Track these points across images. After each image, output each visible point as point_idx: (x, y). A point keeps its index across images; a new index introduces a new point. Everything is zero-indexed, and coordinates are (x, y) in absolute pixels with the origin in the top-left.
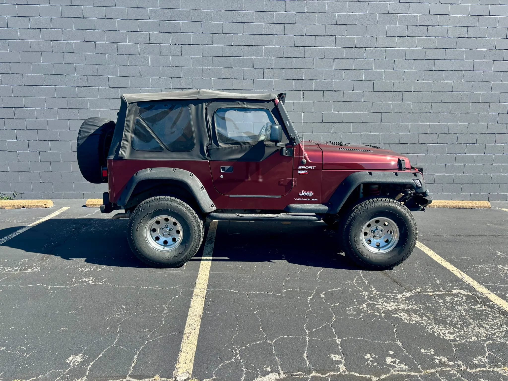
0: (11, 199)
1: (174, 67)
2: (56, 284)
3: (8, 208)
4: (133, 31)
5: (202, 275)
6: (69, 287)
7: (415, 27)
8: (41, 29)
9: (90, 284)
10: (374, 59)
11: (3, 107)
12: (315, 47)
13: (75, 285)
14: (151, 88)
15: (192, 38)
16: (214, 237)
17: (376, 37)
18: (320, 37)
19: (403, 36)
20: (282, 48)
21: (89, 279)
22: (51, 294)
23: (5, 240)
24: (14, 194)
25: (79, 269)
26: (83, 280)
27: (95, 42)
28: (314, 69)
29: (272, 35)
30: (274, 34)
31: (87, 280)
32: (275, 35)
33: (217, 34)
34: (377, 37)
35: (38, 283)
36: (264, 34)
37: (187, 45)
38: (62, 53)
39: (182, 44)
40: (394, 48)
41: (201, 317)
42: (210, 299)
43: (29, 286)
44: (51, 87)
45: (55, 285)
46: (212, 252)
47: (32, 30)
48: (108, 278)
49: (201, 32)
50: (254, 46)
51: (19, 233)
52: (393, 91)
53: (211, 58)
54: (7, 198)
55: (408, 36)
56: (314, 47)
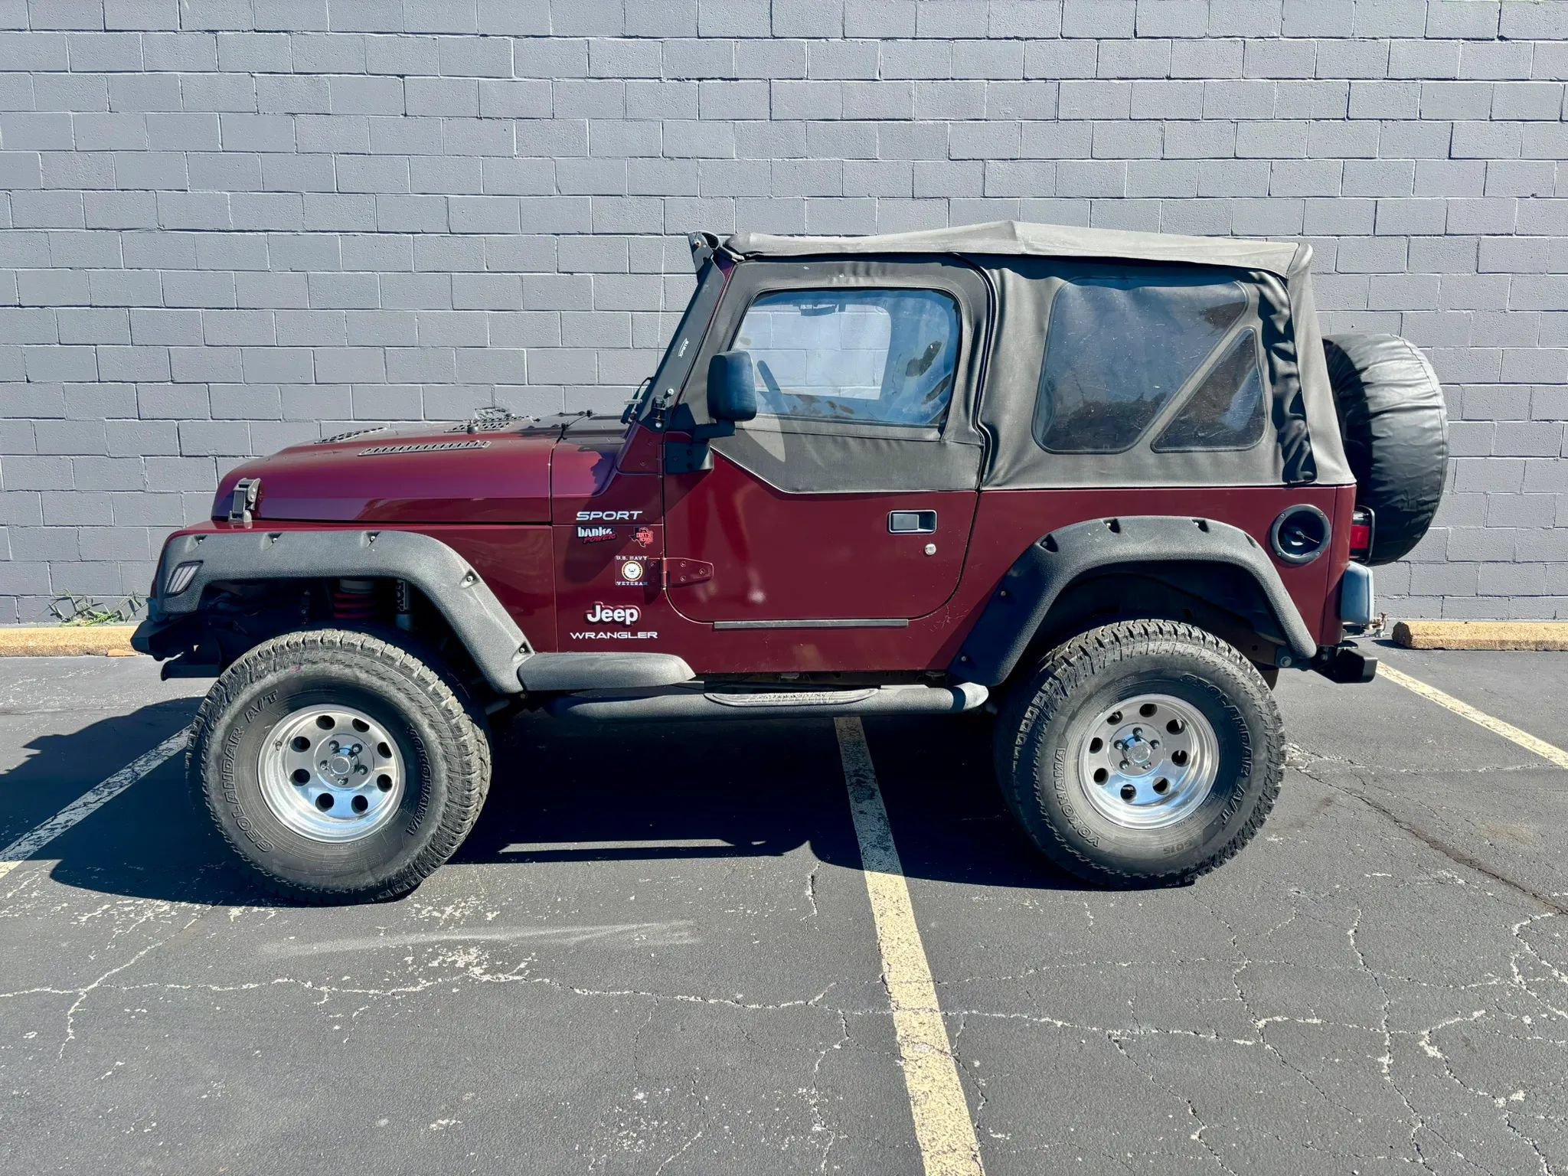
0: (121, 619)
1: (671, 158)
2: (346, 978)
3: (116, 651)
4: (533, 36)
5: (894, 943)
6: (401, 993)
8: (217, 31)
9: (474, 980)
10: (1381, 120)
11: (91, 306)
12: (1169, 78)
13: (418, 983)
14: (594, 234)
15: (736, 58)
16: (871, 771)
17: (1388, 40)
18: (1186, 43)
19: (1485, 37)
20: (1053, 86)
21: (466, 958)
22: (337, 1027)
23: (126, 779)
24: (130, 602)
25: (419, 911)
26: (444, 961)
27: (402, 76)
28: (1162, 159)
29: (1017, 38)
30: (1024, 36)
31: (460, 964)
32: (1027, 39)
33: (823, 40)
34: (1393, 40)
35: (277, 976)
36: (989, 38)
37: (719, 81)
38: (289, 117)
39: (700, 80)
40: (1451, 79)
41: (979, 1159)
42: (977, 1064)
43: (247, 990)
44: (255, 234)
45: (346, 985)
46: (891, 836)
47: (189, 37)
48: (538, 952)
50: (953, 79)
51: (171, 754)
52: (1446, 234)
53: (800, 126)
54: (109, 617)
55: (1501, 38)
56: (1166, 81)
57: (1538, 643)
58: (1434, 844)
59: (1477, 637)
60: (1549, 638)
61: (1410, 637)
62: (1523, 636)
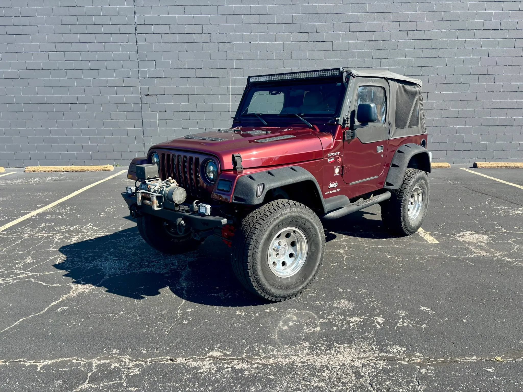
1: (310, 59)
4: (280, 33)
7: (507, 21)
8: (210, 33)
10: (473, 48)
12: (424, 39)
15: (325, 36)
17: (474, 30)
18: (428, 31)
19: (497, 29)
20: (397, 41)
27: (250, 42)
28: (422, 58)
29: (389, 31)
32: (391, 31)
33: (345, 32)
34: (476, 30)
36: (382, 31)
37: (321, 42)
38: (225, 52)
39: (316, 42)
40: (489, 39)
44: (216, 78)
47: (204, 35)
49: (332, 31)
50: (374, 41)
52: (487, 74)
53: (339, 52)
55: (501, 29)
57: (505, 167)
58: (476, 191)
59: (492, 165)
60: (508, 165)
61: (477, 165)
62: (503, 165)
